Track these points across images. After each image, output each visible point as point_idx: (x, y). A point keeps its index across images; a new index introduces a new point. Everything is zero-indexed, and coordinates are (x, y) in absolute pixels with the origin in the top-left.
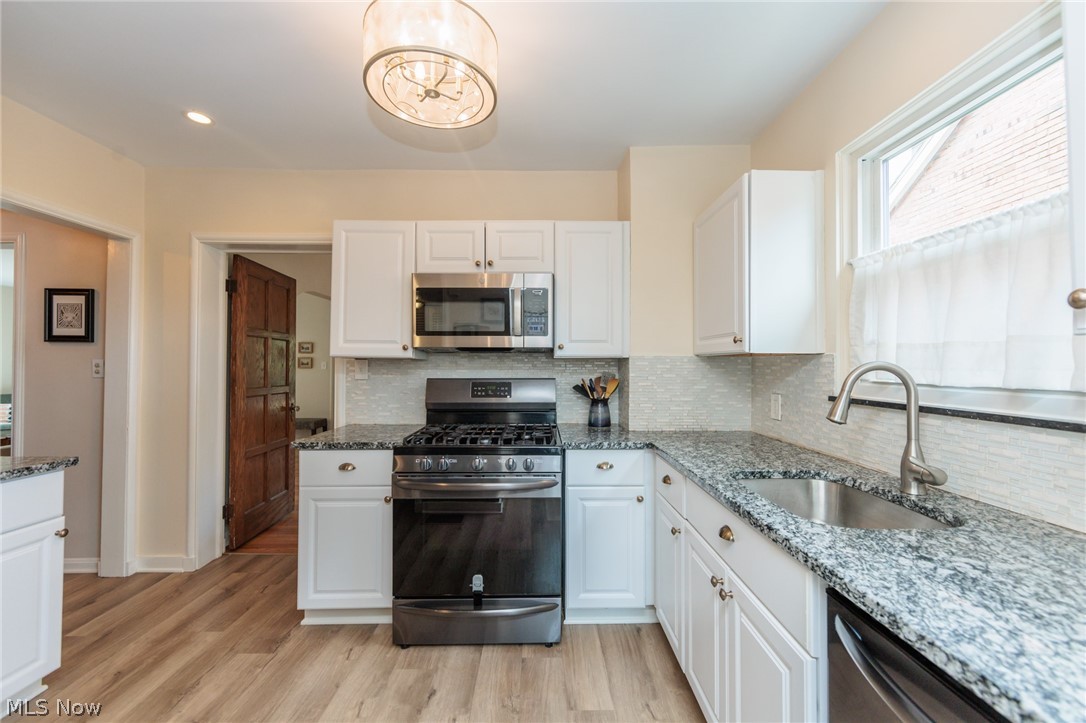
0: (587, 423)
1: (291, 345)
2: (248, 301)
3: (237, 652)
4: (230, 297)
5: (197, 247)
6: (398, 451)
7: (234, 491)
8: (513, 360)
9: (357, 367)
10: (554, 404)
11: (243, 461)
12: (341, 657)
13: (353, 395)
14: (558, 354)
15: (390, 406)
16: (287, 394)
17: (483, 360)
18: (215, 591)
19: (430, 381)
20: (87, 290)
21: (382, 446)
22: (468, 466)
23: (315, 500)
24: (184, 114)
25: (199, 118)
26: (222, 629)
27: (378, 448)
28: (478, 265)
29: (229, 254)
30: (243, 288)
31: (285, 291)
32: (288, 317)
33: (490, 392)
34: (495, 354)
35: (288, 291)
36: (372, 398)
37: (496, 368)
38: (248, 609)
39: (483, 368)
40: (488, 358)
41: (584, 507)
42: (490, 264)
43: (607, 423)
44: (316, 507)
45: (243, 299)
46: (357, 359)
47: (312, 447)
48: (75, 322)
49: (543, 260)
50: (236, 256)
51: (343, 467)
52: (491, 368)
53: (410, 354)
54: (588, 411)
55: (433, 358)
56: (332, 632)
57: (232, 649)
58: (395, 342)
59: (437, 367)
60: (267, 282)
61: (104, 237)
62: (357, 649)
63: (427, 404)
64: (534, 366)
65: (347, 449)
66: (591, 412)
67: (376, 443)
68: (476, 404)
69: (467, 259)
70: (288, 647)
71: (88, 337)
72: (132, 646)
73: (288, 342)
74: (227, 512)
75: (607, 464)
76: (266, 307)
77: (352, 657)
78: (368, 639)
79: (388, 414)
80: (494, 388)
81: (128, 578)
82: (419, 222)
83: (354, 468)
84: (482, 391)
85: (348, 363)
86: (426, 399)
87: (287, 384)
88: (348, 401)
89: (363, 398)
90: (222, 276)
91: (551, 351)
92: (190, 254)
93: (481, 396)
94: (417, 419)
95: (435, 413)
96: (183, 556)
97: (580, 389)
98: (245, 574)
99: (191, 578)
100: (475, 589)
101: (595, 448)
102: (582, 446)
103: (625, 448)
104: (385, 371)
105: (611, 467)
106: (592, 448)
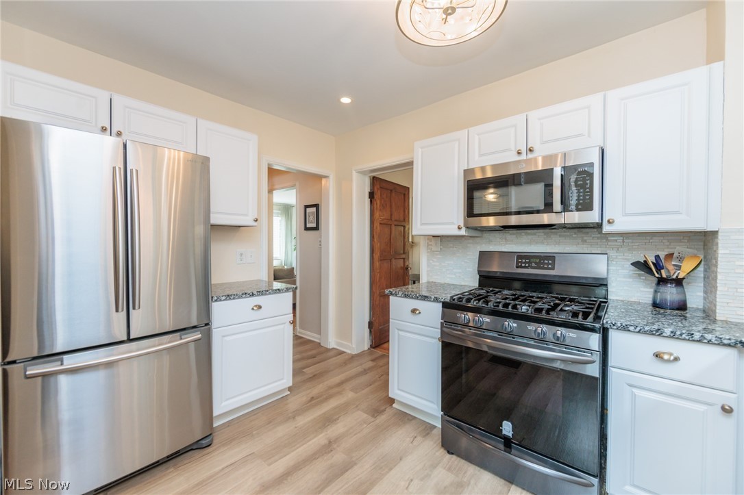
0: (650, 301)
1: (406, 229)
2: (381, 203)
3: (358, 409)
4: (371, 201)
5: (355, 175)
6: (446, 305)
7: (373, 314)
8: (560, 236)
9: (433, 243)
10: (606, 279)
11: (378, 297)
12: (408, 439)
13: (431, 262)
14: (607, 228)
15: (454, 271)
16: (404, 259)
17: (529, 237)
18: (359, 369)
19: (482, 253)
20: (316, 205)
21: (436, 300)
22: (500, 326)
23: (398, 330)
24: (339, 100)
25: (346, 100)
26: (356, 393)
27: (434, 301)
28: (519, 153)
29: (370, 177)
30: (377, 196)
31: (403, 196)
32: (404, 211)
33: (534, 265)
34: (541, 231)
35: (404, 194)
36: (443, 264)
37: (542, 243)
38: (371, 385)
39: (530, 243)
40: (535, 234)
41: (634, 396)
42: (530, 150)
43: (682, 307)
44: (399, 334)
45: (378, 202)
46: (433, 236)
47: (396, 295)
48: (313, 221)
49: (589, 136)
50: (374, 177)
51: (414, 311)
52: (537, 243)
53: (463, 232)
54: (652, 290)
55: (486, 235)
56: (408, 419)
57: (357, 406)
58: (453, 223)
59: (490, 242)
60: (391, 191)
61: (319, 177)
62: (419, 438)
63: (478, 271)
64: (584, 241)
65: (415, 299)
66: (656, 292)
67: (433, 297)
68: (523, 274)
69: (509, 150)
70: (383, 418)
71: (317, 228)
72: (321, 385)
73: (404, 227)
74: (371, 325)
75: (671, 354)
76: (391, 206)
77: (415, 443)
78: (428, 434)
79: (454, 276)
80: (538, 261)
81: (330, 349)
82: (470, 129)
83: (420, 313)
84: (525, 263)
85: (428, 239)
86: (478, 267)
87: (404, 253)
88: (428, 266)
89: (438, 264)
90: (367, 190)
91: (599, 226)
92: (351, 180)
93: (525, 267)
94: (471, 282)
95: (486, 279)
96: (349, 344)
97: (643, 266)
98: (375, 363)
99: (353, 358)
100: (504, 432)
101: (651, 333)
102: (631, 328)
103: (699, 341)
104: (452, 245)
105: (676, 359)
106: (645, 333)
